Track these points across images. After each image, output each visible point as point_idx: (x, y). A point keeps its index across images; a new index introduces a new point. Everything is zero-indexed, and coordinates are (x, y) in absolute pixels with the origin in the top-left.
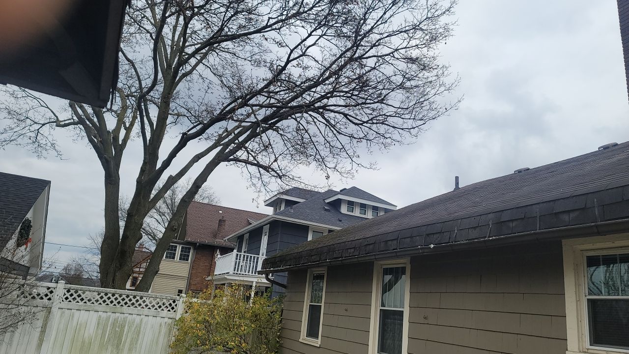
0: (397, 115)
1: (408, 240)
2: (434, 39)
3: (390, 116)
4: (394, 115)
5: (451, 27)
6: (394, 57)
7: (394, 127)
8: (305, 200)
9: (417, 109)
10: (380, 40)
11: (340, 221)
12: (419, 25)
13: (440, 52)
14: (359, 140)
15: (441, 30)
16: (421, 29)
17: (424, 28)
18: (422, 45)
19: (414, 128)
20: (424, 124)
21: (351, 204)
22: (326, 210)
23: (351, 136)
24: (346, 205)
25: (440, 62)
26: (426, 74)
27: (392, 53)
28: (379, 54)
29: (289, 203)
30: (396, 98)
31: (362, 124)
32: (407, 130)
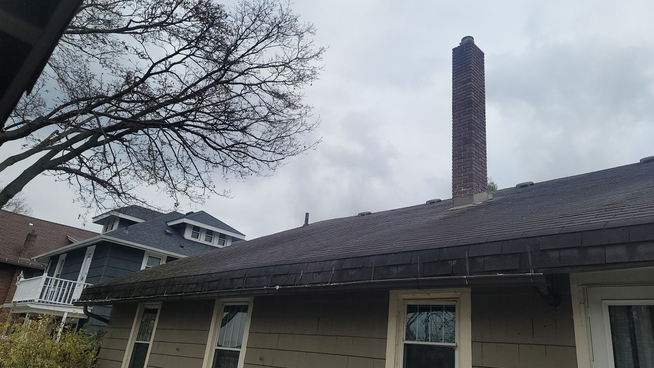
0: (258, 146)
1: (255, 279)
2: (301, 78)
3: (250, 145)
4: (255, 145)
5: (318, 71)
6: (261, 88)
7: (253, 158)
8: (144, 221)
9: (278, 143)
10: (249, 69)
11: (182, 247)
12: (289, 62)
14: (215, 165)
15: (308, 73)
16: (290, 67)
17: (293, 66)
18: (289, 81)
19: (273, 161)
20: (283, 159)
21: (196, 229)
22: (167, 234)
23: (208, 160)
24: (192, 229)
25: (304, 102)
26: (291, 111)
27: (260, 84)
28: (247, 83)
29: (125, 223)
30: (258, 130)
31: (220, 150)
32: (267, 163)
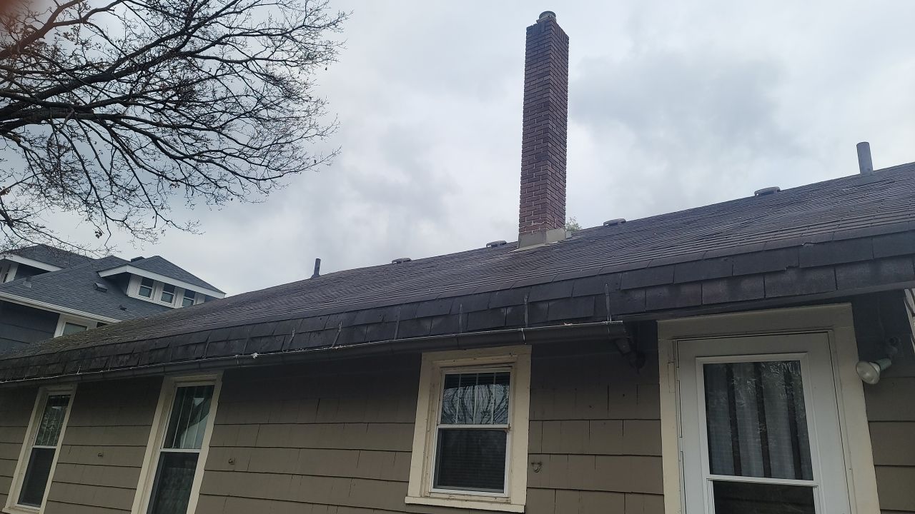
0: (242, 156)
1: (222, 345)
2: (310, 58)
3: (230, 155)
4: (237, 155)
5: (336, 48)
6: (248, 68)
7: (234, 173)
8: (59, 269)
9: (274, 154)
10: (227, 36)
11: (124, 309)
12: (291, 31)
13: (316, 79)
14: (174, 183)
15: (321, 49)
16: (293, 39)
17: (299, 38)
18: (292, 61)
19: (265, 180)
20: (280, 176)
21: (147, 284)
22: (98, 289)
23: (162, 175)
24: (140, 283)
25: (314, 92)
26: (292, 105)
27: (246, 61)
28: (225, 58)
29: (24, 271)
30: (243, 131)
31: (181, 159)
32: (255, 181)
